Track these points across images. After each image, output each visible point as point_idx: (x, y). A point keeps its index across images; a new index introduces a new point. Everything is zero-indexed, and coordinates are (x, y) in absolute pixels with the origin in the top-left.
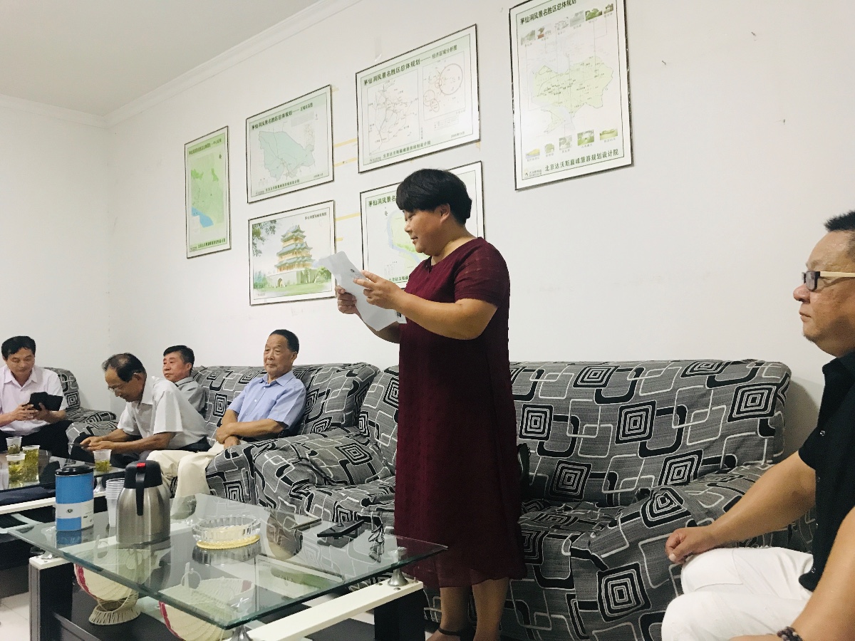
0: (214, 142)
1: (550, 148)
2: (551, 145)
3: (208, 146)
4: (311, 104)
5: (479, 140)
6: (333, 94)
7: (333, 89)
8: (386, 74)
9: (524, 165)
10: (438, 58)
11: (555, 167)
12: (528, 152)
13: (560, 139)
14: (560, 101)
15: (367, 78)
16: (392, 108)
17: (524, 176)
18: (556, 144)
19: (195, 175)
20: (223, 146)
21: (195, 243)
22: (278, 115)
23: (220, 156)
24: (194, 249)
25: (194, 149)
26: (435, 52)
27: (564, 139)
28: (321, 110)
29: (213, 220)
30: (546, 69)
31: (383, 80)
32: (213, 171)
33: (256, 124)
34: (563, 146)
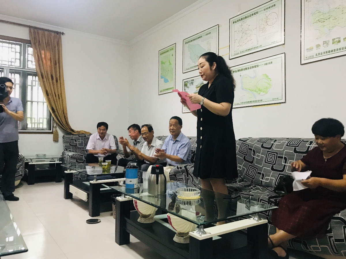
0: (170, 50)
1: (318, 46)
2: (319, 44)
3: (168, 51)
4: (210, 33)
5: (284, 44)
6: (219, 28)
7: (219, 26)
8: (243, 18)
9: (305, 54)
10: (267, 10)
11: (320, 54)
12: (307, 48)
13: (324, 42)
14: (324, 25)
15: (234, 21)
16: (245, 33)
17: (305, 59)
18: (321, 44)
19: (163, 63)
20: (174, 51)
21: (161, 89)
22: (196, 38)
23: (172, 55)
24: (161, 91)
25: (162, 53)
26: (265, 8)
27: (326, 42)
28: (214, 35)
29: (169, 80)
30: (318, 11)
31: (241, 21)
32: (169, 60)
33: (187, 42)
34: (325, 45)
